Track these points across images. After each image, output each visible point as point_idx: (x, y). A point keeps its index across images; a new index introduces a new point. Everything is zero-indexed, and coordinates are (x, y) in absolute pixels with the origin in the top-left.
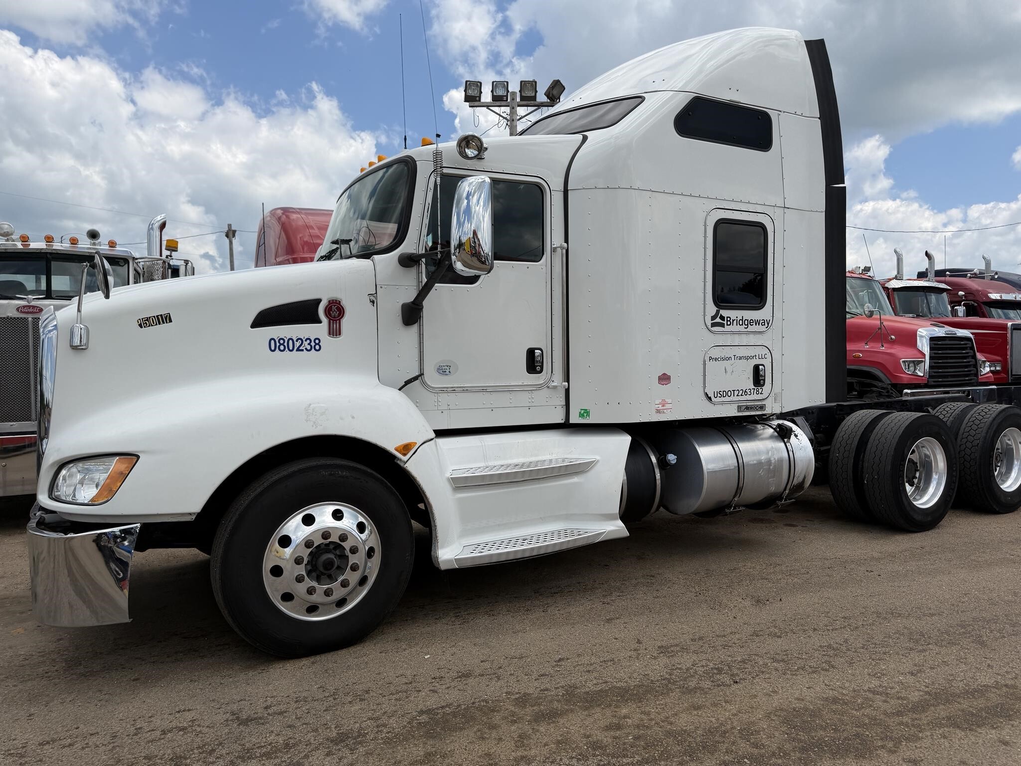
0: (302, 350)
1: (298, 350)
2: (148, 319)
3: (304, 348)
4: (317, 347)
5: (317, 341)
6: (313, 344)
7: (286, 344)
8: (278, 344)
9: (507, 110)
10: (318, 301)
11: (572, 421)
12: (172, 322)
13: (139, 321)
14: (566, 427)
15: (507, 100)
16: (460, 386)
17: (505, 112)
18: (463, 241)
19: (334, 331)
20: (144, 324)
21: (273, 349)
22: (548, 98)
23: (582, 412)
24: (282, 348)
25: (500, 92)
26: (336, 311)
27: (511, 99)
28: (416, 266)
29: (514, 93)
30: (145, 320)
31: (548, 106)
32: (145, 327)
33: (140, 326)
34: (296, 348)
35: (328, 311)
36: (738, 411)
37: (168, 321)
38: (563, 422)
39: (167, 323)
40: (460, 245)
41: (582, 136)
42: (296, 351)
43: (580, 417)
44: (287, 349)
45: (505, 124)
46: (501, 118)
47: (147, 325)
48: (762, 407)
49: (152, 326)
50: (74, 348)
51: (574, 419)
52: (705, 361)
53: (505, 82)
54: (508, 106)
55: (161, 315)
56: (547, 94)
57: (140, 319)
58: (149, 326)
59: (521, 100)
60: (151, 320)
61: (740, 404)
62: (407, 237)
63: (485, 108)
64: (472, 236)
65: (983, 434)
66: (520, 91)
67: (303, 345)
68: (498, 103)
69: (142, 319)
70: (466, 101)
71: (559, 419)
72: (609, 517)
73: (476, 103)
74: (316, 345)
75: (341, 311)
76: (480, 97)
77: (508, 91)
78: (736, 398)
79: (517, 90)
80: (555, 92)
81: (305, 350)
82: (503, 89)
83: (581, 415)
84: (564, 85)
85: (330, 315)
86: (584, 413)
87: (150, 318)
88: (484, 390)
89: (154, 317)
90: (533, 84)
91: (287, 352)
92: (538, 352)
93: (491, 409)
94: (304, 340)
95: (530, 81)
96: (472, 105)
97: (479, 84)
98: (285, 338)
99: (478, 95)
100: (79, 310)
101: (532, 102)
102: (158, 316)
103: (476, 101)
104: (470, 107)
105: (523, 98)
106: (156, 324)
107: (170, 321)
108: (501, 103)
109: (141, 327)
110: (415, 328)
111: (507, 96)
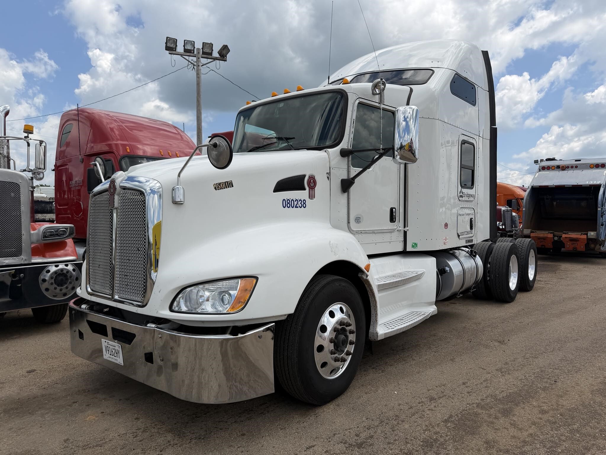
0: (298, 207)
1: (296, 207)
2: (220, 184)
3: (298, 206)
4: (304, 205)
5: (304, 202)
6: (302, 203)
7: (290, 203)
8: (287, 203)
9: (195, 59)
10: (304, 176)
11: (408, 250)
12: (233, 187)
13: (215, 185)
14: (404, 253)
15: (194, 53)
16: (363, 230)
17: (193, 60)
18: (404, 145)
19: (312, 196)
20: (217, 187)
21: (284, 206)
22: (220, 55)
23: (414, 244)
24: (289, 205)
25: (189, 47)
26: (313, 183)
27: (197, 52)
28: (347, 157)
29: (198, 49)
30: (218, 185)
31: (219, 60)
32: (218, 190)
33: (215, 188)
34: (295, 206)
35: (309, 183)
36: (466, 243)
37: (231, 186)
38: (402, 250)
39: (230, 187)
40: (402, 147)
41: (409, 88)
42: (295, 208)
43: (412, 247)
44: (291, 207)
45: (192, 67)
46: (190, 63)
47: (219, 188)
48: (472, 241)
49: (222, 189)
50: (175, 203)
51: (409, 249)
52: (457, 216)
53: (193, 41)
54: (195, 57)
55: (227, 182)
56: (219, 53)
57: (215, 184)
58: (221, 189)
59: (203, 54)
60: (221, 185)
61: (467, 239)
62: (344, 139)
63: (179, 56)
64: (410, 141)
65: (525, 253)
66: (202, 48)
67: (298, 204)
68: (188, 54)
69: (216, 184)
70: (166, 50)
71: (400, 249)
72: (430, 304)
73: (174, 52)
74: (303, 204)
75: (315, 183)
76: (176, 48)
77: (194, 48)
78: (465, 236)
79: (201, 47)
80: (224, 52)
81: (299, 207)
82: (191, 46)
83: (413, 246)
84: (229, 49)
85: (310, 186)
86: (415, 245)
87: (221, 183)
88: (373, 232)
89: (223, 182)
90: (211, 45)
91: (291, 208)
92: (394, 210)
93: (375, 244)
94: (299, 201)
95: (209, 43)
96: (171, 53)
97: (175, 40)
98: (290, 199)
99: (174, 47)
100: (179, 175)
101: (210, 56)
102: (226, 182)
103: (173, 51)
104: (169, 54)
105: (204, 53)
106: (225, 188)
107: (232, 186)
108: (190, 54)
109: (216, 190)
110: (346, 194)
111: (194, 50)
